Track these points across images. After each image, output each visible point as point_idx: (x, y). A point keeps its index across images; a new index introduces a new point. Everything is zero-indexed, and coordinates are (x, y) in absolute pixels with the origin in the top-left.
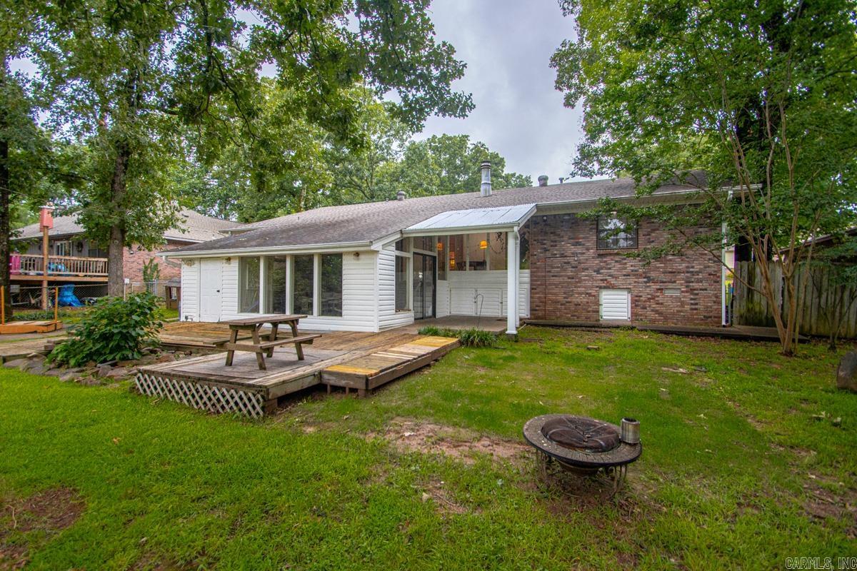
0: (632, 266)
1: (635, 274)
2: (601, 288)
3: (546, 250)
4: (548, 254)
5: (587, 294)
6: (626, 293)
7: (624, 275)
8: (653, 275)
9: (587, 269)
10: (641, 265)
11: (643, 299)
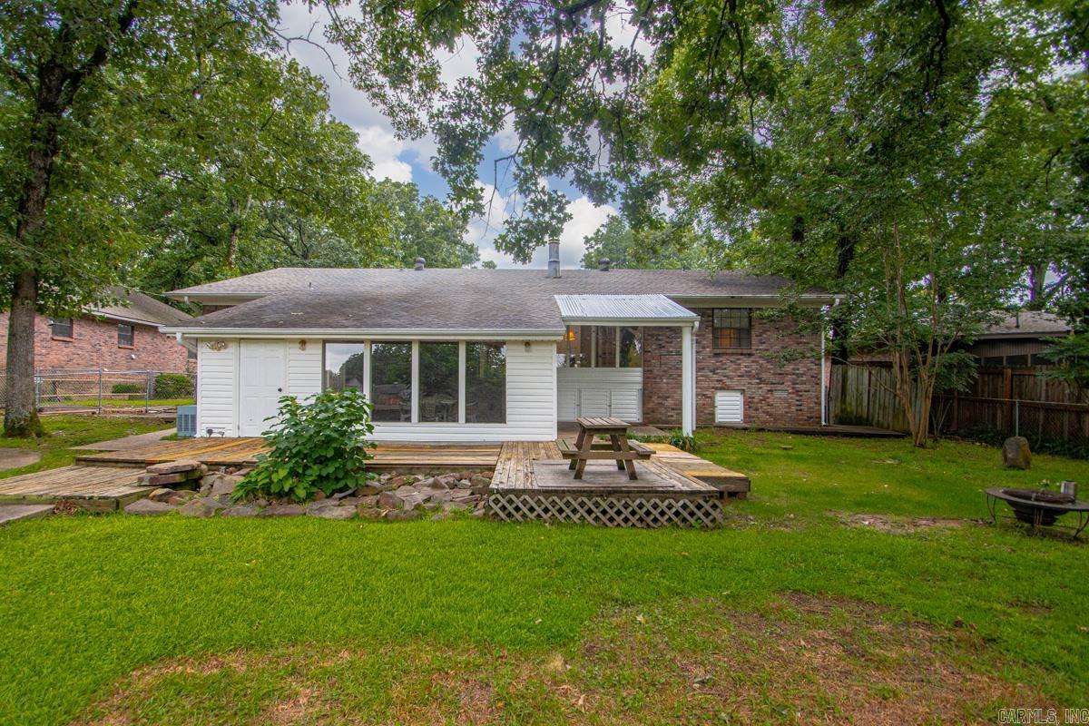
0: (746, 367)
1: (748, 374)
2: (716, 389)
3: (661, 347)
4: (663, 351)
5: (704, 395)
6: (739, 394)
7: (739, 376)
8: (764, 376)
9: (703, 369)
10: (754, 366)
11: (755, 400)
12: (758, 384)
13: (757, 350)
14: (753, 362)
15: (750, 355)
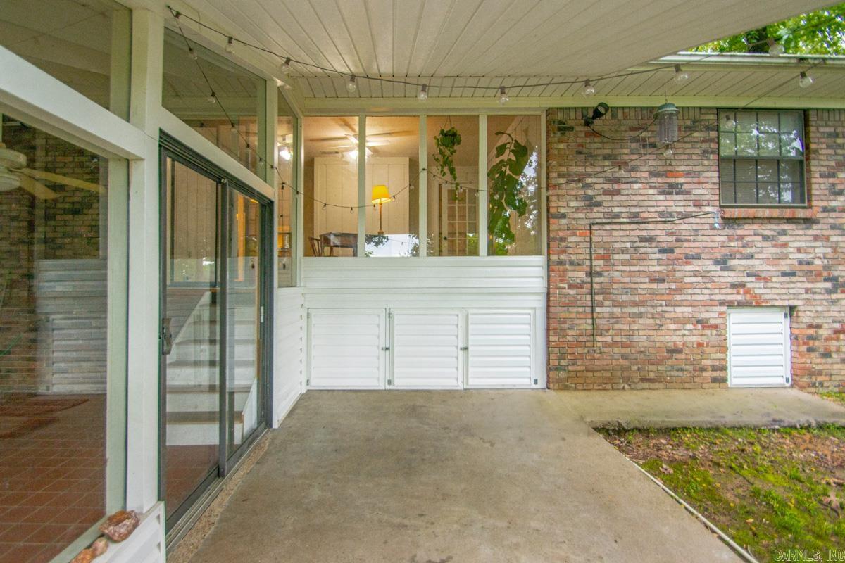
0: (799, 250)
1: (805, 269)
2: (730, 305)
3: (592, 203)
4: (597, 214)
5: (699, 322)
6: (779, 316)
7: (784, 274)
8: (844, 271)
9: (697, 256)
10: (821, 249)
11: (824, 332)
12: (829, 292)
13: (825, 209)
14: (816, 238)
15: (809, 222)
